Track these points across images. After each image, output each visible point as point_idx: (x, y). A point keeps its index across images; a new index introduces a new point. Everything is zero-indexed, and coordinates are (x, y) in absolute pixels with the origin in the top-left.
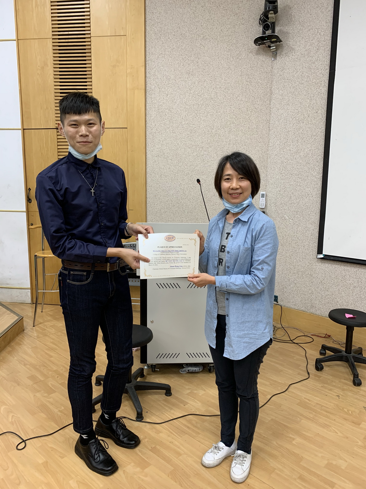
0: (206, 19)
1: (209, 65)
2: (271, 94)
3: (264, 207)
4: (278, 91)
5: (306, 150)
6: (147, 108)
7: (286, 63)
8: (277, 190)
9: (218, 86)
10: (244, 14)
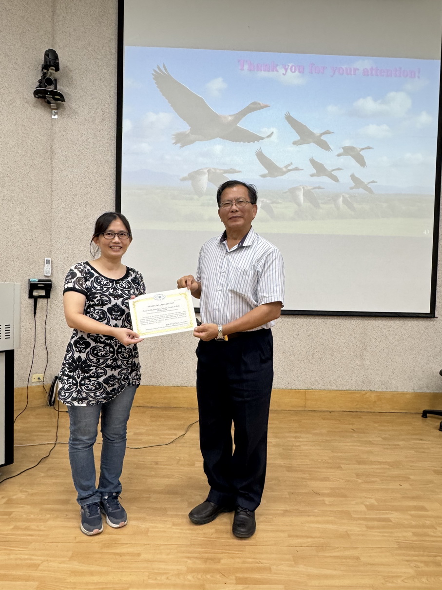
2: (52, 152)
3: (49, 275)
4: (60, 150)
7: (69, 124)
8: (64, 256)
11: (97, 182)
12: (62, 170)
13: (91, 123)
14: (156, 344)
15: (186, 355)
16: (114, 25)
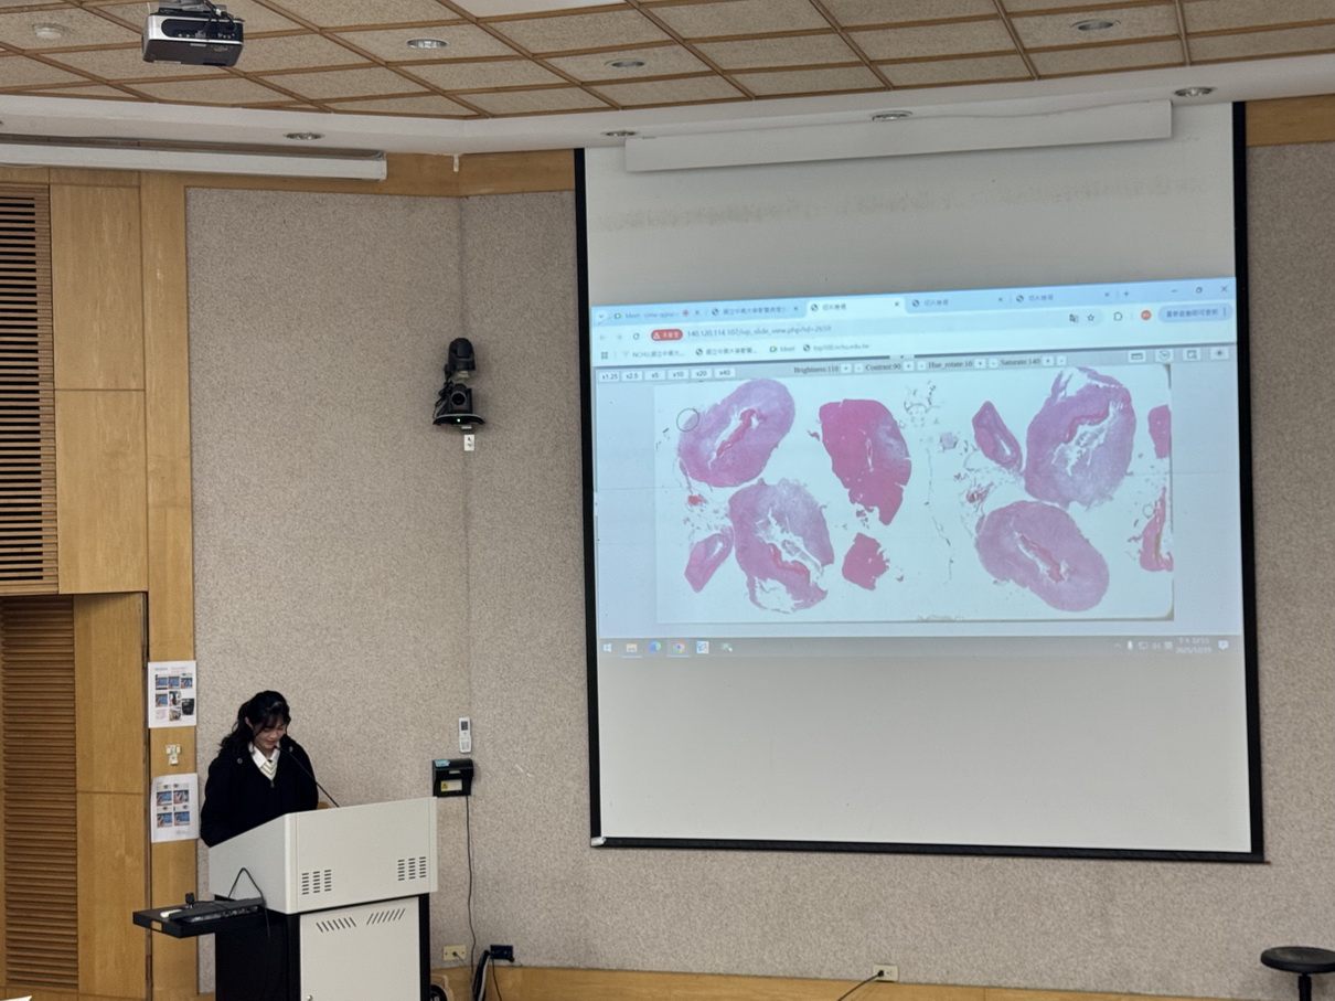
0: (326, 365)
1: (335, 457)
2: (467, 513)
3: (469, 750)
4: (481, 511)
5: (550, 633)
6: (196, 546)
7: (497, 460)
8: (495, 712)
9: (356, 500)
10: (403, 360)
11: (550, 567)
12: (485, 549)
13: (536, 456)
14: (674, 887)
15: (732, 909)
16: (570, 266)
